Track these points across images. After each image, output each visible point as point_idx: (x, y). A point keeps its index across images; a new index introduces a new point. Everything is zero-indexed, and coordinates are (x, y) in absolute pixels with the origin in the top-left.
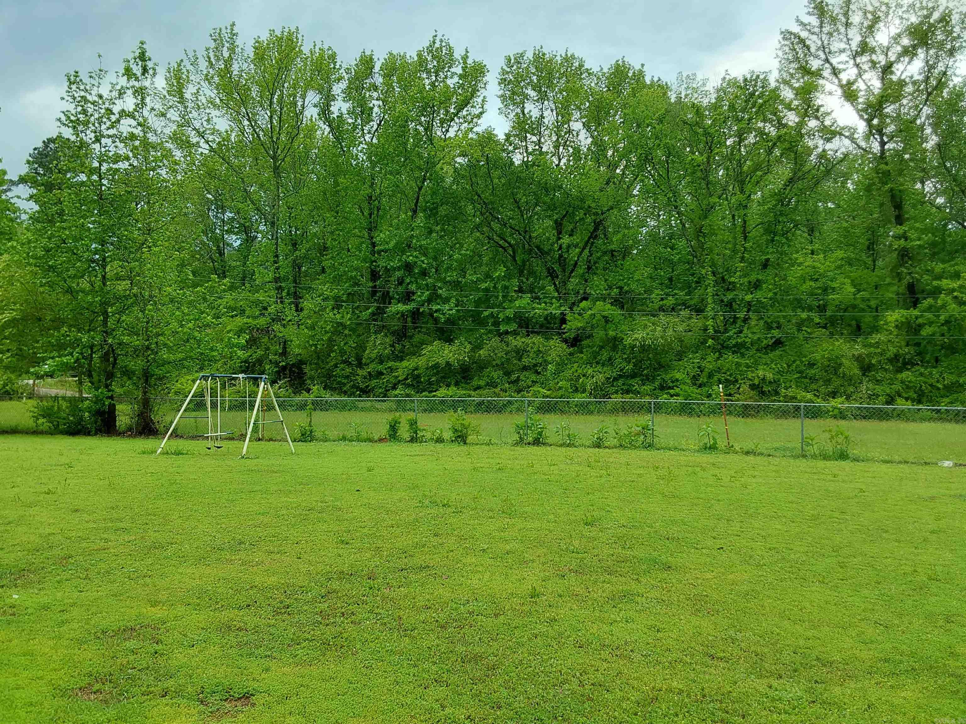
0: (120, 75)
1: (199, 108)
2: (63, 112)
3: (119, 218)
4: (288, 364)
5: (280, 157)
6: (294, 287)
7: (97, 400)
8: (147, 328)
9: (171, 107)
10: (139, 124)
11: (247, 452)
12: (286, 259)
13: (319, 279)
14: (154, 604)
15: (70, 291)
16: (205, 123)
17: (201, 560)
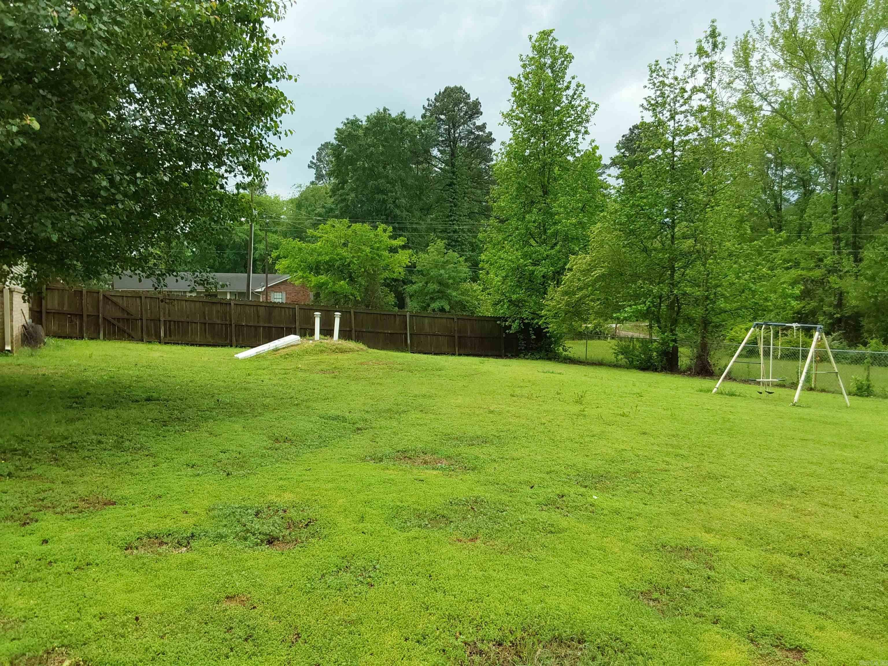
0: (693, 55)
1: (763, 73)
2: (645, 99)
3: (688, 184)
4: (842, 316)
5: (844, 106)
6: (853, 237)
7: (664, 343)
8: (707, 280)
9: (737, 77)
10: (708, 97)
11: (799, 400)
12: (846, 209)
13: (882, 228)
14: (708, 531)
15: (645, 250)
16: (768, 87)
17: (752, 497)
